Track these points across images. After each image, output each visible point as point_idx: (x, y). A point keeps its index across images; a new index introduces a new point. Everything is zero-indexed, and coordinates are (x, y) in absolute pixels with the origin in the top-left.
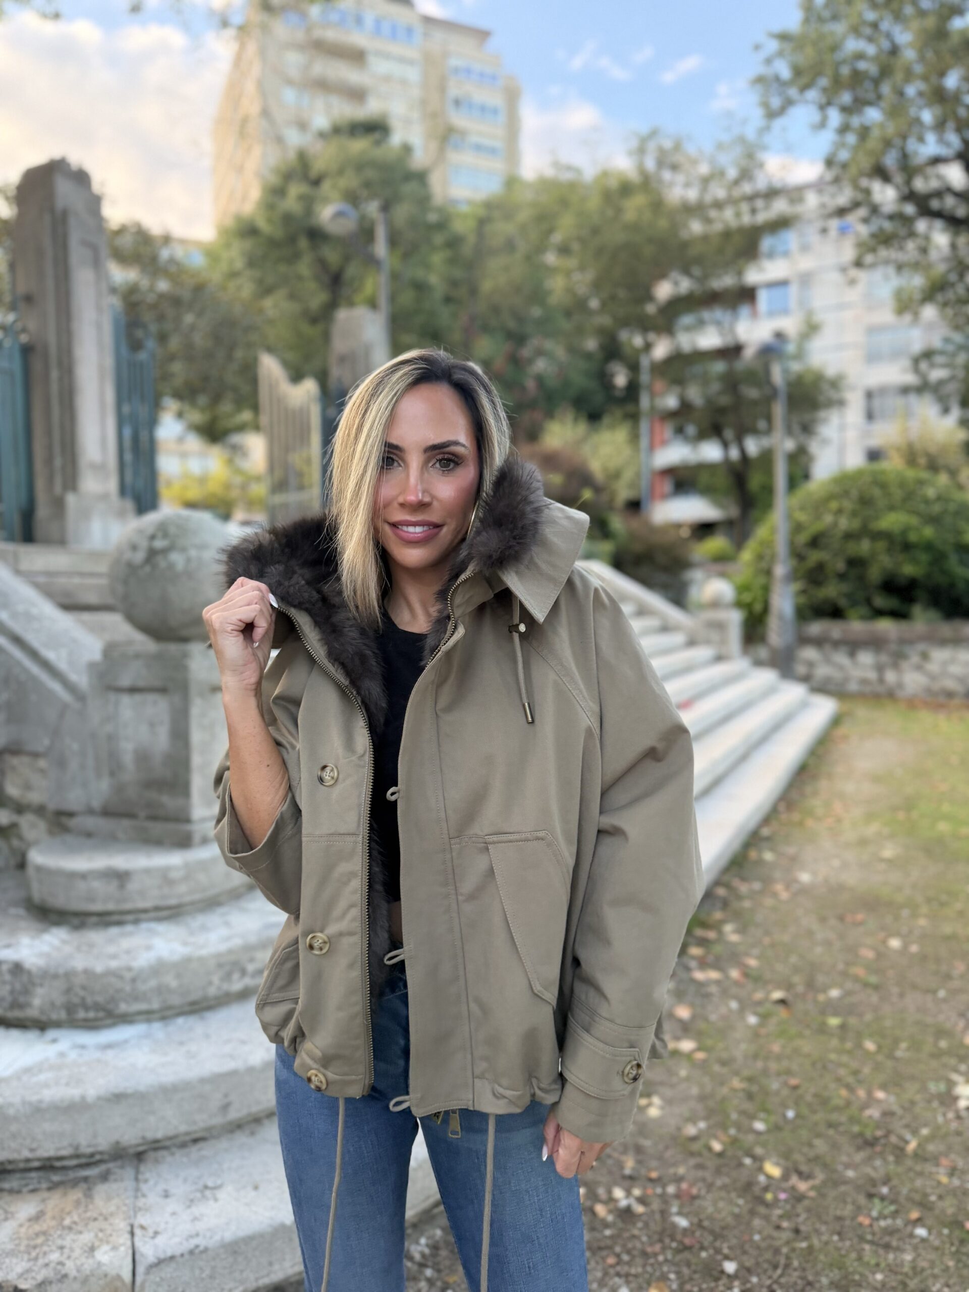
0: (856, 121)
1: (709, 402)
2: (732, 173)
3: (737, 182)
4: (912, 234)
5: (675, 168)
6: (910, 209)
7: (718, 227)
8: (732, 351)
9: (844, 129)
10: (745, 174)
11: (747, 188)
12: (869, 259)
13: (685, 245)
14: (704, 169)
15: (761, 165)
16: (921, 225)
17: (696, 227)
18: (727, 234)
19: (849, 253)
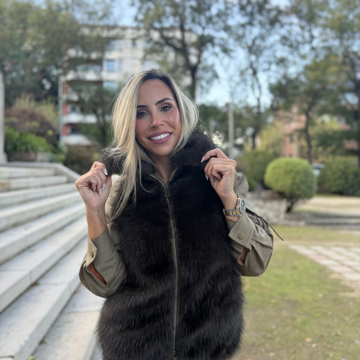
0: (145, 7)
1: (91, 100)
2: (100, 14)
3: (102, 18)
4: (162, 51)
5: (79, 5)
6: (162, 41)
7: (95, 34)
8: (99, 83)
9: (140, 9)
10: (106, 15)
11: (106, 22)
12: (148, 57)
13: (83, 37)
14: (90, 9)
15: (112, 13)
16: (166, 49)
17: (86, 31)
18: (99, 38)
19: (140, 54)
